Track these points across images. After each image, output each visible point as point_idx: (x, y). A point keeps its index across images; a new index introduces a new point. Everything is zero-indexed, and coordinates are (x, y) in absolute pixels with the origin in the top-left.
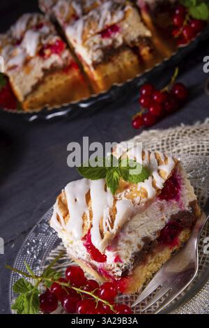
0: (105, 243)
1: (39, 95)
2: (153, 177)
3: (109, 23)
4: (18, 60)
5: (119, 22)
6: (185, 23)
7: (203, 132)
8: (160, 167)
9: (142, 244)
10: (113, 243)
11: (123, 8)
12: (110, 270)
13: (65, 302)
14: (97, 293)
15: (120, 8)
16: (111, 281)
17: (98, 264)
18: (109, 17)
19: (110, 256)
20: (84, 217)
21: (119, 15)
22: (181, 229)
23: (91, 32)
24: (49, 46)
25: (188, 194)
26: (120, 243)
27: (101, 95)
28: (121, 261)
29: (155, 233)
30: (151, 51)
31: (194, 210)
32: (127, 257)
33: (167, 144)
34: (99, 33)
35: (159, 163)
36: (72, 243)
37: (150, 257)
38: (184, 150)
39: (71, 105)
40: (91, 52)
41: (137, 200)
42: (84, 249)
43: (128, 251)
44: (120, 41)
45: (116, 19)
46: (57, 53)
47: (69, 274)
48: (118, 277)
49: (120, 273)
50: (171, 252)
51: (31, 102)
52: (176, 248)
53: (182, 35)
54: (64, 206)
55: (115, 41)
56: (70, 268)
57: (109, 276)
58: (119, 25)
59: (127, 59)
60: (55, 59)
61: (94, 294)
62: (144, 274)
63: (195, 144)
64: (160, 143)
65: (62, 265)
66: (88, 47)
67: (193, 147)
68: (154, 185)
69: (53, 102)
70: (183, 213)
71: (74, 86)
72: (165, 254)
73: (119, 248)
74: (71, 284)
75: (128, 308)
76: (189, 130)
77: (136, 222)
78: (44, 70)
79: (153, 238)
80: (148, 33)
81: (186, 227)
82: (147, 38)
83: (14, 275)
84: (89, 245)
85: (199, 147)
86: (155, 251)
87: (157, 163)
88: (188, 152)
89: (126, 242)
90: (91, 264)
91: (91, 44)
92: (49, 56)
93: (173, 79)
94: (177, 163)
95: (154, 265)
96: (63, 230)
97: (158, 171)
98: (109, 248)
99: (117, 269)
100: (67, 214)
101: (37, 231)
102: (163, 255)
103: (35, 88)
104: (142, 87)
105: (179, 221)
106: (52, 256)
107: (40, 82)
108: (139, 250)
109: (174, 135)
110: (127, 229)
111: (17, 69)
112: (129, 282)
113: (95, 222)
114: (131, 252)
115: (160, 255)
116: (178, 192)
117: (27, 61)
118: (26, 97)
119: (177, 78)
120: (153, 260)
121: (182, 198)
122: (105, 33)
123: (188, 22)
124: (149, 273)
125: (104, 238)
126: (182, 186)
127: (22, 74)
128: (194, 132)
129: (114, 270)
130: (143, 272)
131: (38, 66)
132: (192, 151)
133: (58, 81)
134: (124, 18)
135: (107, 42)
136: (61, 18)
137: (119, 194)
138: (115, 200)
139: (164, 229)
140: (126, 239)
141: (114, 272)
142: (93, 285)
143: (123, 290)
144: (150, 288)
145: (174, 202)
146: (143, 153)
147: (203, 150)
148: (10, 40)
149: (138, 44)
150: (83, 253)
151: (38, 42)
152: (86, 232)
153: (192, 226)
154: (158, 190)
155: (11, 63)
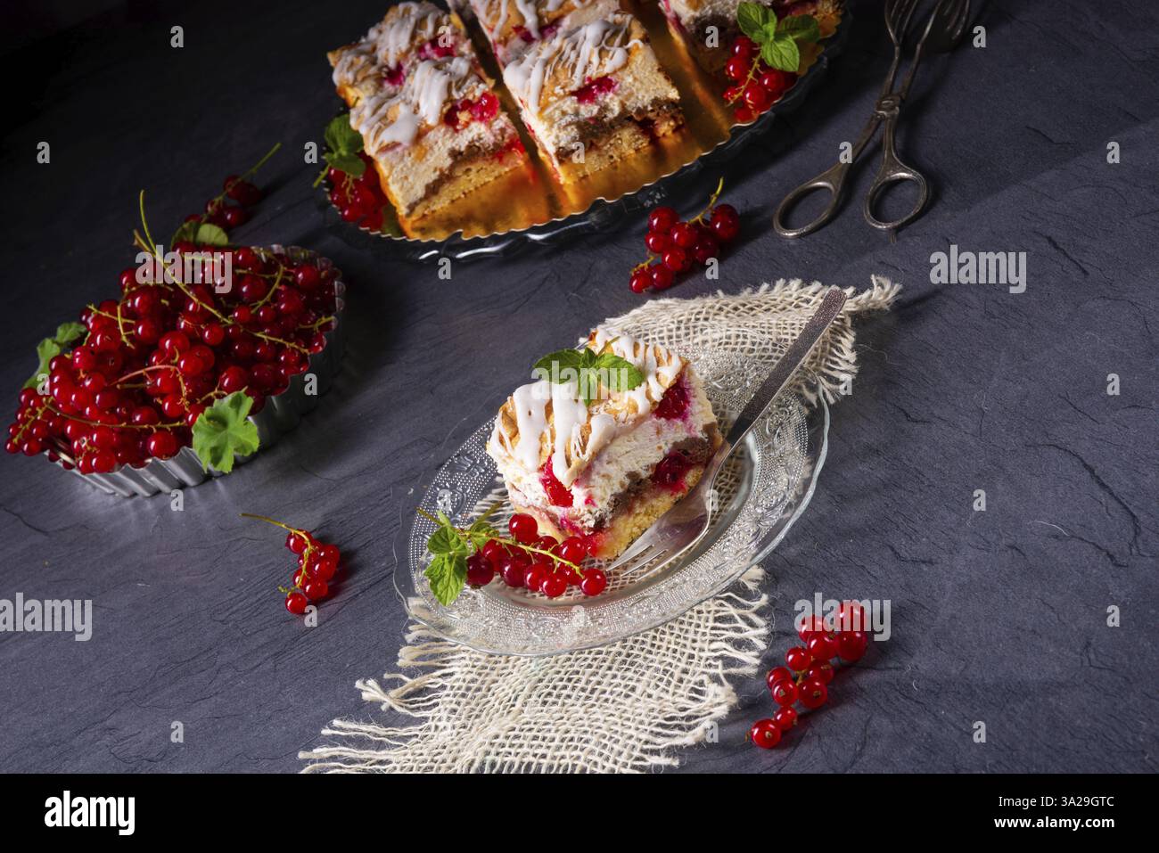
0: (572, 473)
1: (441, 204)
2: (648, 383)
3: (594, 72)
4: (401, 132)
5: (615, 72)
6: (750, 76)
7: (752, 309)
8: (660, 370)
9: (627, 481)
10: (584, 474)
11: (626, 40)
12: (577, 518)
13: (507, 569)
14: (557, 551)
15: (618, 40)
16: (577, 535)
17: (559, 511)
18: (595, 60)
19: (579, 495)
20: (542, 438)
21: (617, 56)
22: (689, 466)
23: (558, 90)
24: (467, 105)
25: (701, 414)
26: (594, 477)
27: (572, 219)
28: (594, 504)
29: (648, 468)
30: (676, 130)
31: (712, 438)
32: (603, 499)
33: (687, 328)
34: (573, 93)
35: (659, 362)
36: (519, 480)
37: (638, 505)
38: (714, 341)
39: (511, 235)
40: (555, 130)
41: (622, 416)
42: (541, 487)
43: (604, 490)
44: (617, 110)
45: (609, 66)
46: (482, 119)
47: (515, 525)
48: (590, 529)
49: (591, 524)
50: (672, 500)
51: (424, 216)
52: (680, 495)
53: (743, 99)
54: (511, 422)
55: (604, 108)
56: (516, 518)
57: (576, 529)
58: (613, 78)
59: (628, 143)
60: (477, 131)
61: (552, 552)
62: (628, 531)
63: (733, 332)
64: (673, 326)
65: (496, 524)
66: (551, 121)
67: (729, 337)
68: (648, 396)
69: (468, 219)
70: (693, 441)
71: (516, 187)
72: (664, 502)
73: (592, 484)
74: (518, 541)
75: (601, 574)
76: (727, 305)
77: (619, 448)
78: (454, 154)
79: (644, 474)
80: (674, 94)
81: (699, 463)
82: (671, 103)
83: (415, 536)
84: (548, 480)
85: (738, 336)
86: (646, 495)
87: (655, 362)
88: (720, 344)
89: (603, 476)
90: (548, 513)
91: (558, 113)
92: (467, 124)
93: (714, 199)
94: (685, 365)
95: (645, 519)
96: (510, 457)
97: (657, 375)
98: (577, 482)
99: (588, 516)
100: (515, 433)
101: (453, 469)
102: (660, 504)
103: (433, 190)
104: (654, 210)
105: (686, 453)
106: (477, 511)
107: (445, 178)
108: (621, 491)
109: (699, 313)
110: (605, 457)
111: (399, 149)
112: (604, 540)
113: (559, 445)
114: (609, 493)
115: (654, 502)
116: (685, 408)
117: (420, 135)
118: (412, 208)
119: (719, 197)
120: (643, 510)
121: (691, 418)
122: (584, 94)
123: (756, 74)
124: (635, 530)
125: (572, 467)
126: (692, 399)
127: (408, 160)
128: (736, 309)
129: (584, 518)
130: (626, 526)
131: (443, 145)
132: (727, 343)
133: (483, 177)
134: (625, 65)
135: (589, 110)
136: (492, 30)
137: (597, 407)
138: (590, 415)
139: (661, 462)
140: (602, 472)
141: (583, 522)
142: (549, 541)
143: (595, 551)
144: (637, 548)
145: (679, 422)
146: (636, 346)
147: (744, 343)
148: (373, 70)
149: (651, 115)
150: (537, 495)
151: (445, 97)
152: (545, 460)
153: (707, 463)
154: (655, 403)
155: (386, 137)
